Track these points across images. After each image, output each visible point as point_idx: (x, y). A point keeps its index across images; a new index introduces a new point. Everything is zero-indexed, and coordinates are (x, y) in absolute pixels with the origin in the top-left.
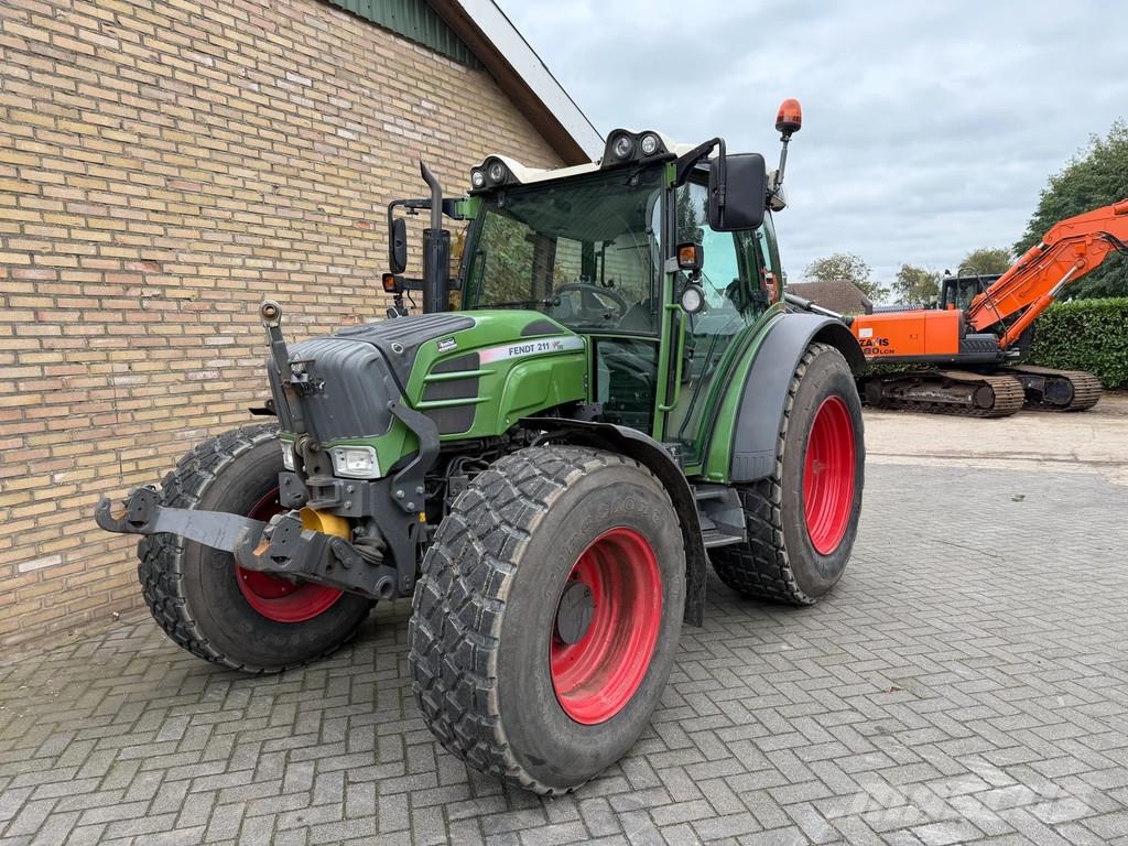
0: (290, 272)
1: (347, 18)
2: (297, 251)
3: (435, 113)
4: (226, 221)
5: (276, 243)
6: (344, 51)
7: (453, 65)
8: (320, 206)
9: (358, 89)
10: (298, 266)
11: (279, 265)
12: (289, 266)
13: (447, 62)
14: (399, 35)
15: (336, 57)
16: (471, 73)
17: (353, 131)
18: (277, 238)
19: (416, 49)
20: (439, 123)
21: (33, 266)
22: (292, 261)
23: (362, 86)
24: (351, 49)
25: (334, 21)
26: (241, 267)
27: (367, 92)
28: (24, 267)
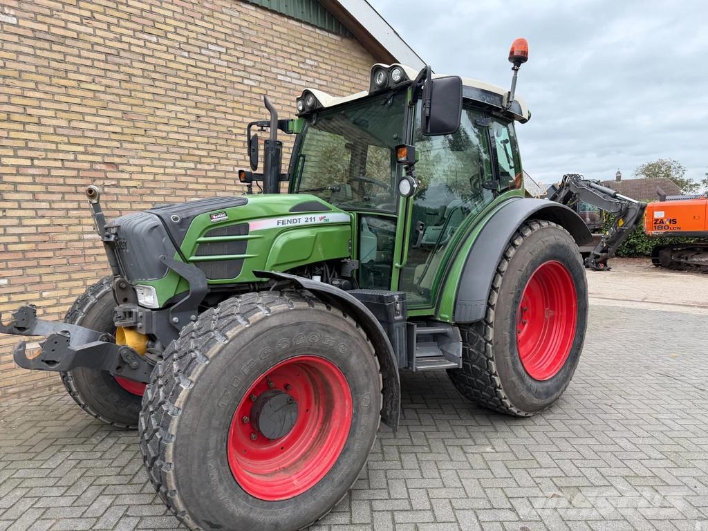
0: (206, 171)
1: (253, 8)
2: (212, 157)
3: (316, 67)
4: (163, 138)
5: (197, 152)
6: (250, 29)
7: (331, 35)
8: (230, 129)
9: (259, 53)
10: (213, 167)
11: (199, 166)
12: (206, 167)
13: (326, 34)
14: (290, 18)
15: (244, 34)
16: (344, 40)
17: (255, 80)
18: (198, 149)
19: (303, 25)
20: (319, 73)
21: (32, 166)
22: (208, 164)
23: (263, 51)
24: (256, 28)
25: (243, 10)
26: (172, 168)
27: (266, 55)
28: (27, 167)
